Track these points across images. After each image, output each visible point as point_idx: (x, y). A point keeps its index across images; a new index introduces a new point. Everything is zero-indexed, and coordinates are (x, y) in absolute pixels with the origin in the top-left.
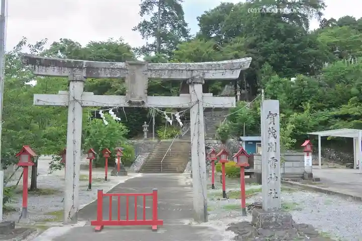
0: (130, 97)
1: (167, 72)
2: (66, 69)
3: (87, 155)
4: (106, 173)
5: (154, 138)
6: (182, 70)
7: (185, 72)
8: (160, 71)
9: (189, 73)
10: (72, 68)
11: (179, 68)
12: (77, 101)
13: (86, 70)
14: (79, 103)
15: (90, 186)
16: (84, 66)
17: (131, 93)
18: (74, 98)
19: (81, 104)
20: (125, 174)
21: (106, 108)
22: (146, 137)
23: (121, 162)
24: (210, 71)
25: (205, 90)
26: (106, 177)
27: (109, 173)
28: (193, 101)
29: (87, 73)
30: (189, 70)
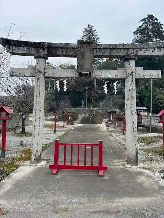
0: (80, 70)
1: (108, 50)
2: (33, 48)
3: (53, 114)
4: (64, 123)
5: (87, 107)
6: (120, 49)
7: (122, 50)
8: (103, 50)
9: (126, 51)
10: (37, 48)
11: (117, 47)
12: (41, 72)
13: (48, 49)
14: (43, 74)
15: (55, 131)
16: (46, 46)
17: (81, 66)
18: (38, 70)
19: (44, 75)
20: (73, 124)
21: (62, 78)
22: (83, 107)
23: (71, 118)
24: (142, 50)
25: (137, 65)
26: (64, 126)
27: (65, 123)
28: (128, 72)
29: (48, 51)
30: (125, 49)
